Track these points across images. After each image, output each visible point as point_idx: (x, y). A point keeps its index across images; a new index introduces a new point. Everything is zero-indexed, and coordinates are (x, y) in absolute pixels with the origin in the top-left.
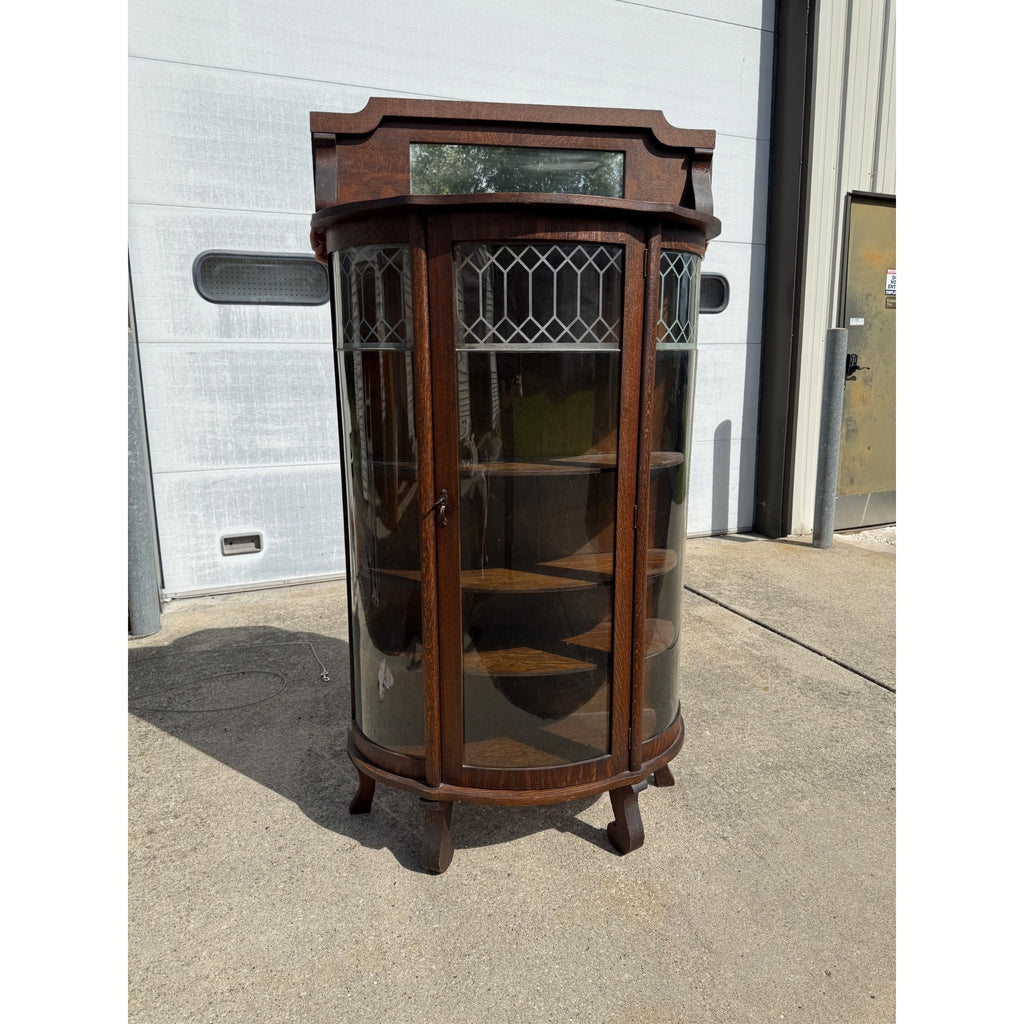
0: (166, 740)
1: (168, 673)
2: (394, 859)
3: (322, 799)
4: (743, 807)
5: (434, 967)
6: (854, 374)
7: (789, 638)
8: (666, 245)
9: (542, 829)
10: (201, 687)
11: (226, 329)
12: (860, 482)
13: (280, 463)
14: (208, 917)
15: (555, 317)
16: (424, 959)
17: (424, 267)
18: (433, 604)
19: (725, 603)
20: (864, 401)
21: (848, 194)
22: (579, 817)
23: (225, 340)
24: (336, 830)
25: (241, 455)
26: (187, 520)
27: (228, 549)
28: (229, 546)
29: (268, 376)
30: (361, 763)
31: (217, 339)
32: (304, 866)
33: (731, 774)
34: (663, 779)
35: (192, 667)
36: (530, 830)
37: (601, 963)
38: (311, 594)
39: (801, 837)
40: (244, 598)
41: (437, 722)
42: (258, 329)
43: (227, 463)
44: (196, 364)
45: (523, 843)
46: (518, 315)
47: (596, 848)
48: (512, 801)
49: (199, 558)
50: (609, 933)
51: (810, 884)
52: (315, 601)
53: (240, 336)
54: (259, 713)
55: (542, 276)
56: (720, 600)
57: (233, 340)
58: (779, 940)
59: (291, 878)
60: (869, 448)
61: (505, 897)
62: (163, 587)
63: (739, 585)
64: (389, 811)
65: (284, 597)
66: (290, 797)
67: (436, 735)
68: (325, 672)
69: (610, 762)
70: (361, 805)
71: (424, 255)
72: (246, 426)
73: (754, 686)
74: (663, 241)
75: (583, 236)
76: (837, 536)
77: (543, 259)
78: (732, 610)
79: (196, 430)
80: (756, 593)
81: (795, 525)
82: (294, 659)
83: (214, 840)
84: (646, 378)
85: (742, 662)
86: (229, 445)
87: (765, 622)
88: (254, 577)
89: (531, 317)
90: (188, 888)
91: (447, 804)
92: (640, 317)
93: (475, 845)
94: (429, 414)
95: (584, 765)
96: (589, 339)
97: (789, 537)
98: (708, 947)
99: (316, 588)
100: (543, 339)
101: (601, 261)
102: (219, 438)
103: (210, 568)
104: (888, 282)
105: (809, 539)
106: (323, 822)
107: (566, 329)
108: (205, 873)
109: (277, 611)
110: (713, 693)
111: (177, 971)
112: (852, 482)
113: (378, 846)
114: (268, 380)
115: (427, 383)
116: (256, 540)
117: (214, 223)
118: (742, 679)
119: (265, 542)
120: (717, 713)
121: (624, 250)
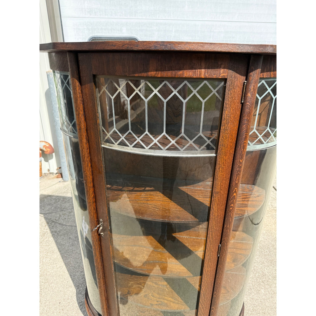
8: (265, 75)
15: (164, 133)
17: (78, 91)
71: (78, 83)
74: (263, 72)
77: (156, 91)
89: (147, 132)
96: (190, 149)
100: (155, 147)
101: (204, 92)
107: (173, 142)
117: (95, 24)
121: (225, 83)
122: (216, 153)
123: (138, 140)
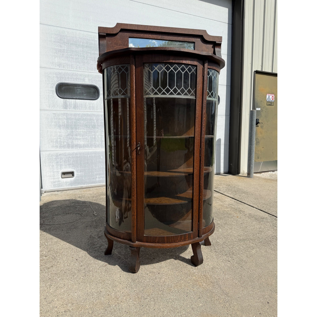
0: (43, 233)
1: (43, 213)
2: (120, 269)
3: (95, 250)
4: (234, 252)
5: (135, 303)
6: (258, 125)
7: (243, 203)
8: (209, 67)
9: (169, 259)
10: (54, 217)
11: (65, 106)
12: (261, 158)
13: (81, 149)
14: (57, 287)
15: (175, 87)
16: (131, 300)
17: (134, 71)
18: (135, 180)
19: (222, 193)
20: (261, 133)
21: (255, 71)
22: (181, 255)
23: (65, 110)
24: (100, 260)
25: (69, 146)
26: (51, 166)
27: (63, 176)
28: (64, 175)
29: (78, 121)
30: (109, 236)
31: (63, 110)
32: (90, 271)
33: (229, 242)
34: (207, 243)
35: (51, 211)
36: (165, 259)
37: (192, 300)
38: (90, 191)
39: (254, 261)
40: (68, 192)
41: (136, 220)
42: (75, 107)
43: (64, 148)
44: (55, 117)
45: (163, 263)
46: (164, 86)
47: (187, 265)
48: (161, 246)
49: (54, 179)
50: (194, 291)
51: (259, 275)
52: (91, 192)
53: (70, 109)
54: (74, 225)
55: (172, 74)
56: (220, 192)
57: (67, 110)
58: (251, 292)
59: (85, 275)
60: (263, 148)
61: (158, 280)
62: (42, 188)
63: (226, 188)
64: (118, 254)
65: (81, 192)
66: (84, 250)
67: (135, 224)
68: (95, 213)
69: (192, 234)
70: (108, 252)
71: (134, 67)
72: (71, 137)
73: (234, 216)
74: (208, 66)
75: (184, 62)
76: (254, 175)
77: (172, 68)
78: (224, 195)
79: (55, 138)
80: (232, 190)
81: (241, 171)
82: (84, 209)
83: (59, 263)
84: (204, 108)
85: (229, 209)
86: (65, 143)
87: (235, 198)
88: (71, 185)
89: (168, 87)
90: (50, 279)
91: (138, 248)
92: (202, 88)
93: (147, 264)
94: (135, 118)
95: (184, 235)
96: (186, 94)
97: (240, 175)
98: (227, 294)
99: (91, 189)
100: (171, 94)
101: (190, 70)
102: (62, 140)
103: (57, 182)
104: (267, 98)
105: (246, 175)
106: (96, 257)
107: (179, 91)
108: (55, 274)
109: (78, 195)
110: (221, 218)
111: (46, 305)
112: (258, 158)
113: (115, 265)
114: (78, 123)
115: (135, 107)
116: (72, 173)
117: (63, 74)
118: (230, 214)
119: (75, 174)
120: (223, 224)
121: (197, 67)
122: (196, 97)
123: (164, 91)
